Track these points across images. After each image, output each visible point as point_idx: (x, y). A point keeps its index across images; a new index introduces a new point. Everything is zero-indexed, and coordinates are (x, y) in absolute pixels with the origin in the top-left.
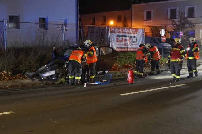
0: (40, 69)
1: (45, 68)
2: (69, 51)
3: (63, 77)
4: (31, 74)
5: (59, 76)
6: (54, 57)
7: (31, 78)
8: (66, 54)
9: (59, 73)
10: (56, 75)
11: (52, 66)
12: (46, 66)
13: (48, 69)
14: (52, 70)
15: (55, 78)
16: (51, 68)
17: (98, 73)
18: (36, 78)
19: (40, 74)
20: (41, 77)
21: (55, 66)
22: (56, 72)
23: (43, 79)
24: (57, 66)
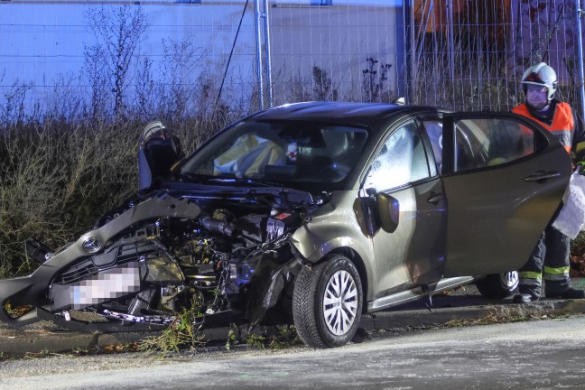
0: (50, 258)
1: (80, 254)
2: (251, 143)
5: (164, 300)
6: (146, 182)
8: (227, 166)
9: (165, 284)
10: (146, 296)
11: (122, 241)
12: (85, 238)
13: (98, 261)
14: (121, 263)
15: (142, 312)
16: (120, 253)
17: (434, 287)
18: (33, 315)
19: (55, 289)
20: (61, 310)
21: (140, 238)
22: (148, 279)
23: (72, 319)
24: (150, 243)
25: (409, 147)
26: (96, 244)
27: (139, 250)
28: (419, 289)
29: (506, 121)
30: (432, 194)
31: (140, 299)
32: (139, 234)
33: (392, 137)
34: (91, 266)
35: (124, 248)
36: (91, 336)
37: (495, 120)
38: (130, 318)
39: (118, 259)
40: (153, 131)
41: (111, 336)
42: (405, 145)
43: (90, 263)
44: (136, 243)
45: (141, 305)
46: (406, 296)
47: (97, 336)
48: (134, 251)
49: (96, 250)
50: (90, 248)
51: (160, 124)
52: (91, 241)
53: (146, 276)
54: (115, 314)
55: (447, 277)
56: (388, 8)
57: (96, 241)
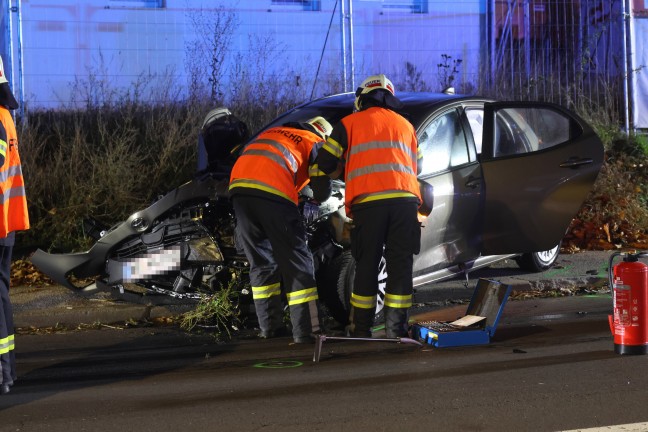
0: (104, 235)
1: (129, 232)
3: (226, 287)
4: (63, 262)
5: (205, 278)
6: (202, 165)
7: (69, 280)
9: (206, 263)
10: (189, 274)
11: (168, 221)
12: (135, 217)
14: (168, 242)
15: (185, 289)
16: (166, 233)
17: (472, 265)
18: (93, 287)
19: (111, 264)
20: (116, 283)
21: (184, 219)
22: (189, 259)
23: (125, 290)
24: (194, 224)
25: (448, 134)
26: (144, 224)
27: (184, 230)
28: (456, 267)
29: (543, 111)
30: (471, 178)
31: (184, 277)
32: (184, 215)
33: (433, 125)
34: (141, 244)
35: (170, 228)
36: (144, 308)
37: (533, 110)
38: (174, 295)
39: (165, 238)
40: (217, 117)
41: (163, 308)
42: (444, 133)
43: (140, 241)
44: (180, 224)
45: (185, 283)
46: (442, 275)
47: (150, 308)
48: (177, 232)
49: (144, 229)
50: (139, 227)
51: (226, 111)
52: (139, 220)
53: (187, 256)
54: (161, 290)
55: (484, 255)
56: (474, 14)
57: (143, 221)
